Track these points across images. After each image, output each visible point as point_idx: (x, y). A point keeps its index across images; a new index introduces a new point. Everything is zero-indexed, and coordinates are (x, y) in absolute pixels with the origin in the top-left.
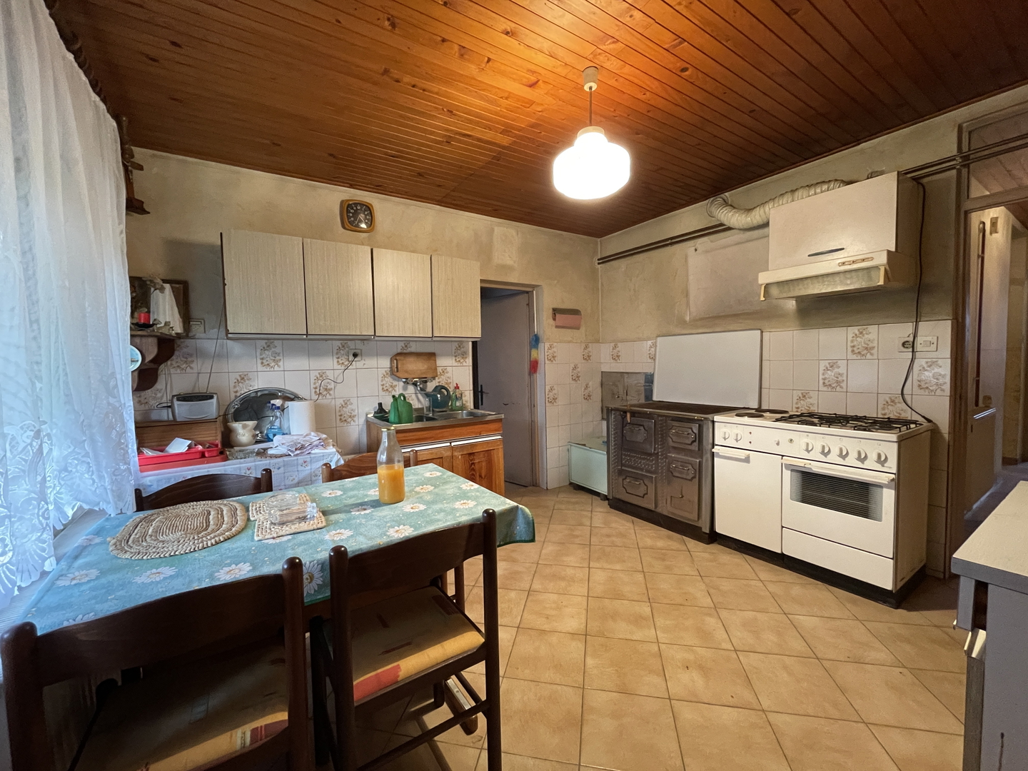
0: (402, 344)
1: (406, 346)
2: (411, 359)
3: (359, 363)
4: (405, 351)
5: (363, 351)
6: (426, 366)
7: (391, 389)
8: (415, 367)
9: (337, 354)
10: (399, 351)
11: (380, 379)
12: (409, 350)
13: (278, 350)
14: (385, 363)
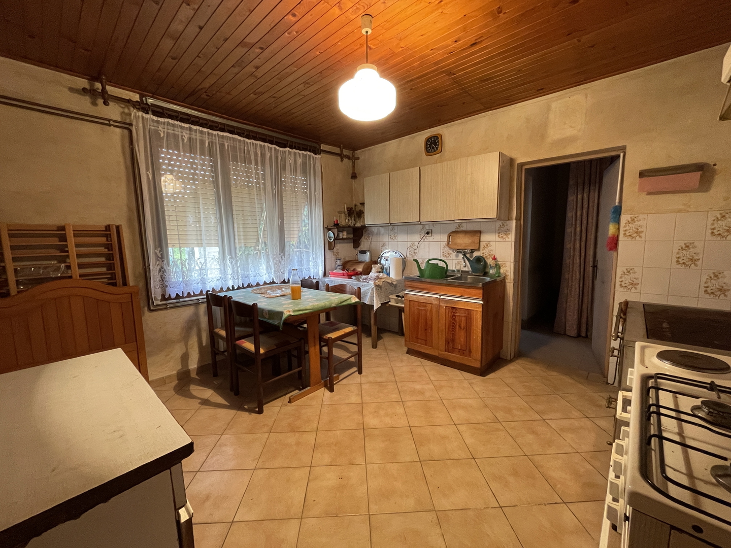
0: (457, 225)
1: (459, 226)
2: (461, 235)
3: (429, 238)
4: (458, 230)
5: (433, 231)
6: (470, 241)
7: (448, 256)
8: (463, 241)
9: (420, 232)
10: (454, 230)
11: (442, 248)
12: (462, 229)
13: (396, 231)
14: (445, 238)
